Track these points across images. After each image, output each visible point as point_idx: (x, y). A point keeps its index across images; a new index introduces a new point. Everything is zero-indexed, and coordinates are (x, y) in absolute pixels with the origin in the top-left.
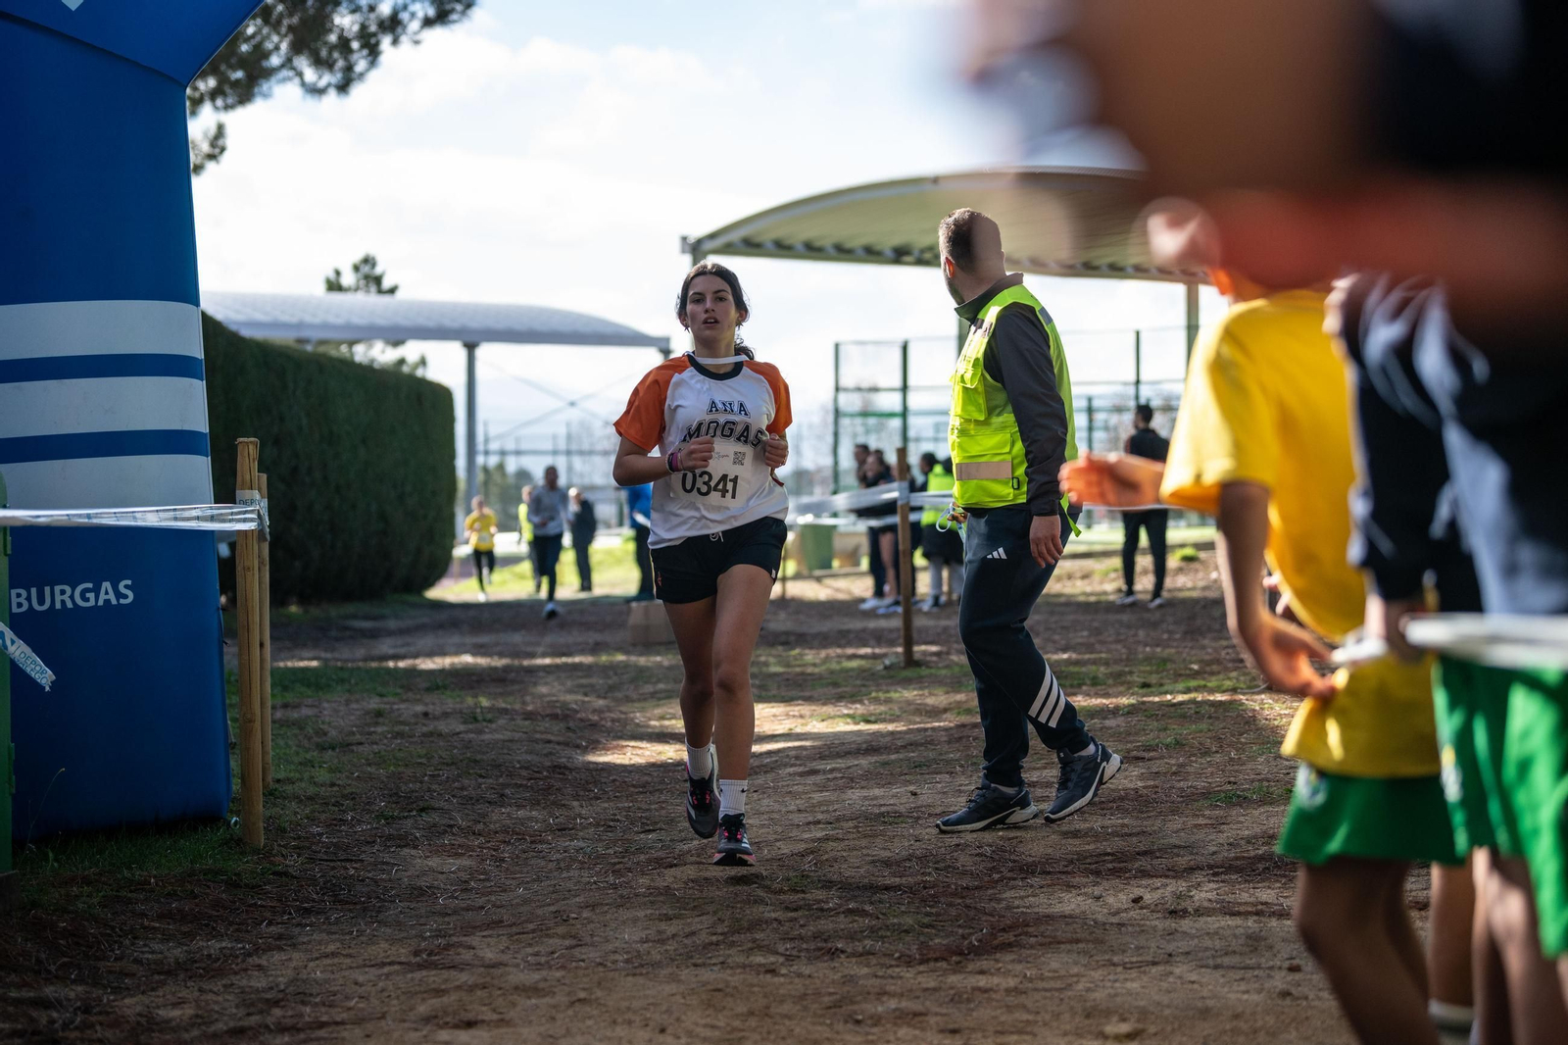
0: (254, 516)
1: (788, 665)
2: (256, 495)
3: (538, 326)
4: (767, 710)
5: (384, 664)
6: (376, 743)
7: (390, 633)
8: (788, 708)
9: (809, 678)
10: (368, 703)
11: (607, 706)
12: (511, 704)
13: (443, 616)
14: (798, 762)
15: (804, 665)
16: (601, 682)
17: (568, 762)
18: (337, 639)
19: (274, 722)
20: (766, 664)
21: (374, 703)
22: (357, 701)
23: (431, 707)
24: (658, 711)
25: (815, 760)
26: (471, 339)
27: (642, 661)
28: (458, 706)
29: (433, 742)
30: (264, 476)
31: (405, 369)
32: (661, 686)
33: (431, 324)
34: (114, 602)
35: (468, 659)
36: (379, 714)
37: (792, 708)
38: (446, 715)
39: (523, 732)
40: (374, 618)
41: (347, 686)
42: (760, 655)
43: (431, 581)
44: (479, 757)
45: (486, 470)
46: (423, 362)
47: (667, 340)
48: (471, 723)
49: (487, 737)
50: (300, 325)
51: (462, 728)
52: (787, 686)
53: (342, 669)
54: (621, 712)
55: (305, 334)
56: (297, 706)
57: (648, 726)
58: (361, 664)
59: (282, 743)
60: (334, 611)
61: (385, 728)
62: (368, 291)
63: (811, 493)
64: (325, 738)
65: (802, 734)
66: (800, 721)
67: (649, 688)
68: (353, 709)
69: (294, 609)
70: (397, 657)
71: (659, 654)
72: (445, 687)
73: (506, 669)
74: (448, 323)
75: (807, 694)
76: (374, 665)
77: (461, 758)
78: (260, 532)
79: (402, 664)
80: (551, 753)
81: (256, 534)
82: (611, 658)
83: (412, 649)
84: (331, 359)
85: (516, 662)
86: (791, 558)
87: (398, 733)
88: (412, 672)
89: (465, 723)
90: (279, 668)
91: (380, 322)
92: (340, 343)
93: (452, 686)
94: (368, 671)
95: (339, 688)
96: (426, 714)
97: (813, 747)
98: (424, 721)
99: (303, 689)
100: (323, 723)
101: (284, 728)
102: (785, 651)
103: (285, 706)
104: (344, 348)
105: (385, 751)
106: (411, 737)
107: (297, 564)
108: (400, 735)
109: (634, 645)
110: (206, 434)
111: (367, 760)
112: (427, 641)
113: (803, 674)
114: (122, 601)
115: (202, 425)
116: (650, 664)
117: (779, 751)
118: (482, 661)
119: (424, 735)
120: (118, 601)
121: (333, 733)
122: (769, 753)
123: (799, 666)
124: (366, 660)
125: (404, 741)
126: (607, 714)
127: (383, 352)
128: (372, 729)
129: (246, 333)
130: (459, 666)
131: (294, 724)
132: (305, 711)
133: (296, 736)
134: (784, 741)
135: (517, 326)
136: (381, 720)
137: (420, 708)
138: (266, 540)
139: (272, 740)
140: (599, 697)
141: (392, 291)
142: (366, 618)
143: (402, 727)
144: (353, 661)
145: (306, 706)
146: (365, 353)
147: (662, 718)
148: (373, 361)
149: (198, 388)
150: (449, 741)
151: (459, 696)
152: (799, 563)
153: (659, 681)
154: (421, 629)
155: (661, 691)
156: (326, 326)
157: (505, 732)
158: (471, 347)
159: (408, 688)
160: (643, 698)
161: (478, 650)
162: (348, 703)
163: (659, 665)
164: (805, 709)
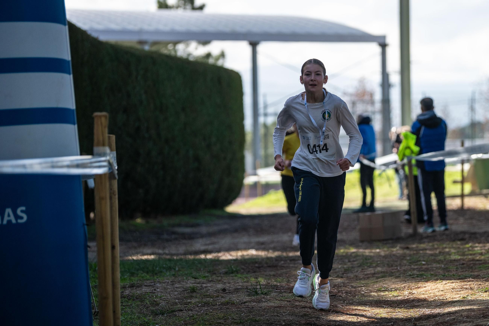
0: (105, 164)
1: (463, 254)
2: (108, 150)
3: (298, 30)
4: (448, 285)
5: (198, 257)
6: (192, 310)
7: (202, 236)
8: (463, 284)
9: (477, 262)
10: (187, 283)
11: (343, 283)
12: (280, 282)
13: (237, 223)
14: (468, 320)
15: (474, 254)
16: (340, 266)
17: (316, 320)
18: (167, 240)
19: (123, 297)
20: (449, 254)
21: (190, 283)
22: (179, 282)
23: (228, 285)
24: (376, 286)
25: (480, 318)
26: (254, 39)
27: (367, 252)
28: (246, 284)
29: (228, 308)
30: (113, 137)
31: (211, 61)
32: (379, 269)
33: (227, 29)
34: (14, 221)
35: (253, 252)
36: (193, 290)
37: (465, 283)
38: (237, 290)
39: (287, 301)
40: (192, 226)
41: (173, 272)
42: (446, 248)
43: (230, 200)
44: (258, 318)
45: (265, 126)
46: (223, 55)
47: (384, 37)
48: (254, 295)
49: (264, 305)
50: (140, 32)
51: (247, 298)
52: (462, 268)
53: (170, 260)
54: (352, 287)
55: (144, 37)
56: (139, 286)
57: (370, 296)
58: (182, 257)
59: (129, 310)
60: (166, 222)
61: (197, 300)
62: (185, 8)
63: (482, 137)
64: (157, 307)
65: (472, 301)
66: (470, 291)
67: (371, 271)
68: (177, 288)
69: (139, 221)
70: (206, 252)
71: (378, 247)
72: (237, 272)
73: (278, 259)
74: (238, 29)
75: (476, 273)
76: (191, 257)
77: (246, 319)
78: (110, 175)
79: (209, 256)
80: (305, 315)
81: (107, 176)
82: (346, 251)
83: (217, 246)
84: (161, 55)
85: (285, 254)
86: (467, 181)
87: (205, 303)
88: (217, 262)
89: (249, 295)
90: (129, 260)
91: (194, 29)
92: (167, 44)
93: (242, 271)
94: (187, 261)
95: (168, 274)
96: (224, 290)
97: (479, 310)
98: (222, 295)
99: (145, 274)
100: (156, 297)
101: (130, 302)
102: (462, 244)
103: (132, 286)
104: (170, 47)
105: (197, 315)
106: (214, 305)
107: (141, 191)
108: (207, 304)
109: (362, 241)
110: (73, 110)
111: (185, 321)
112: (226, 241)
113: (473, 260)
114: (20, 221)
115: (70, 104)
116: (372, 254)
117: (456, 312)
118: (262, 254)
119: (222, 304)
120: (16, 220)
121: (163, 304)
122: (449, 313)
123: (471, 255)
124: (185, 254)
125: (209, 308)
126: (343, 289)
127: (196, 49)
128: (189, 301)
129: (103, 38)
130: (247, 257)
131: (137, 298)
132: (145, 289)
133: (138, 306)
134: (460, 305)
135: (285, 30)
136: (194, 294)
137: (220, 286)
138: (115, 178)
139: (122, 309)
140: (338, 277)
141: (201, 8)
142: (187, 226)
143: (208, 299)
144: (177, 255)
145: (146, 286)
146: (184, 50)
147: (379, 291)
148: (189, 55)
149: (68, 80)
150: (239, 308)
151: (246, 277)
152: (473, 185)
153: (377, 266)
154: (223, 232)
155: (378, 273)
156: (157, 32)
157: (276, 302)
158: (254, 45)
159: (213, 273)
160: (367, 277)
161: (260, 246)
162: (173, 283)
163: (378, 255)
164: (474, 284)
